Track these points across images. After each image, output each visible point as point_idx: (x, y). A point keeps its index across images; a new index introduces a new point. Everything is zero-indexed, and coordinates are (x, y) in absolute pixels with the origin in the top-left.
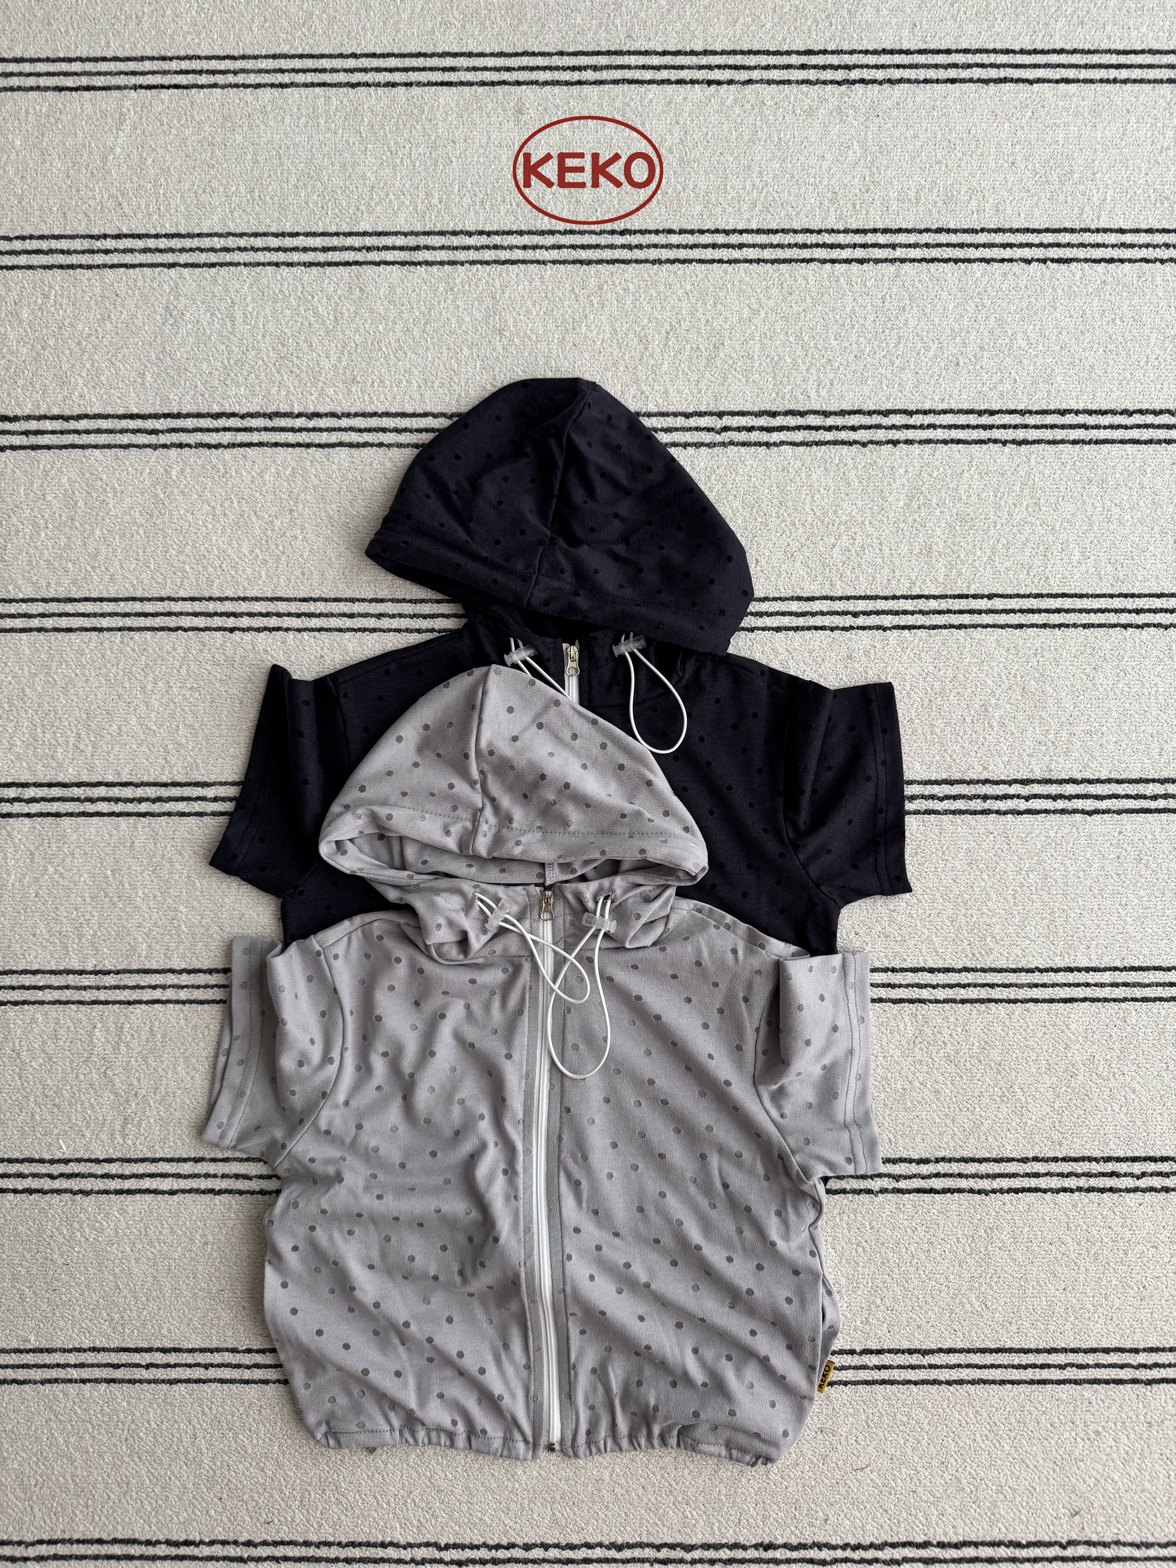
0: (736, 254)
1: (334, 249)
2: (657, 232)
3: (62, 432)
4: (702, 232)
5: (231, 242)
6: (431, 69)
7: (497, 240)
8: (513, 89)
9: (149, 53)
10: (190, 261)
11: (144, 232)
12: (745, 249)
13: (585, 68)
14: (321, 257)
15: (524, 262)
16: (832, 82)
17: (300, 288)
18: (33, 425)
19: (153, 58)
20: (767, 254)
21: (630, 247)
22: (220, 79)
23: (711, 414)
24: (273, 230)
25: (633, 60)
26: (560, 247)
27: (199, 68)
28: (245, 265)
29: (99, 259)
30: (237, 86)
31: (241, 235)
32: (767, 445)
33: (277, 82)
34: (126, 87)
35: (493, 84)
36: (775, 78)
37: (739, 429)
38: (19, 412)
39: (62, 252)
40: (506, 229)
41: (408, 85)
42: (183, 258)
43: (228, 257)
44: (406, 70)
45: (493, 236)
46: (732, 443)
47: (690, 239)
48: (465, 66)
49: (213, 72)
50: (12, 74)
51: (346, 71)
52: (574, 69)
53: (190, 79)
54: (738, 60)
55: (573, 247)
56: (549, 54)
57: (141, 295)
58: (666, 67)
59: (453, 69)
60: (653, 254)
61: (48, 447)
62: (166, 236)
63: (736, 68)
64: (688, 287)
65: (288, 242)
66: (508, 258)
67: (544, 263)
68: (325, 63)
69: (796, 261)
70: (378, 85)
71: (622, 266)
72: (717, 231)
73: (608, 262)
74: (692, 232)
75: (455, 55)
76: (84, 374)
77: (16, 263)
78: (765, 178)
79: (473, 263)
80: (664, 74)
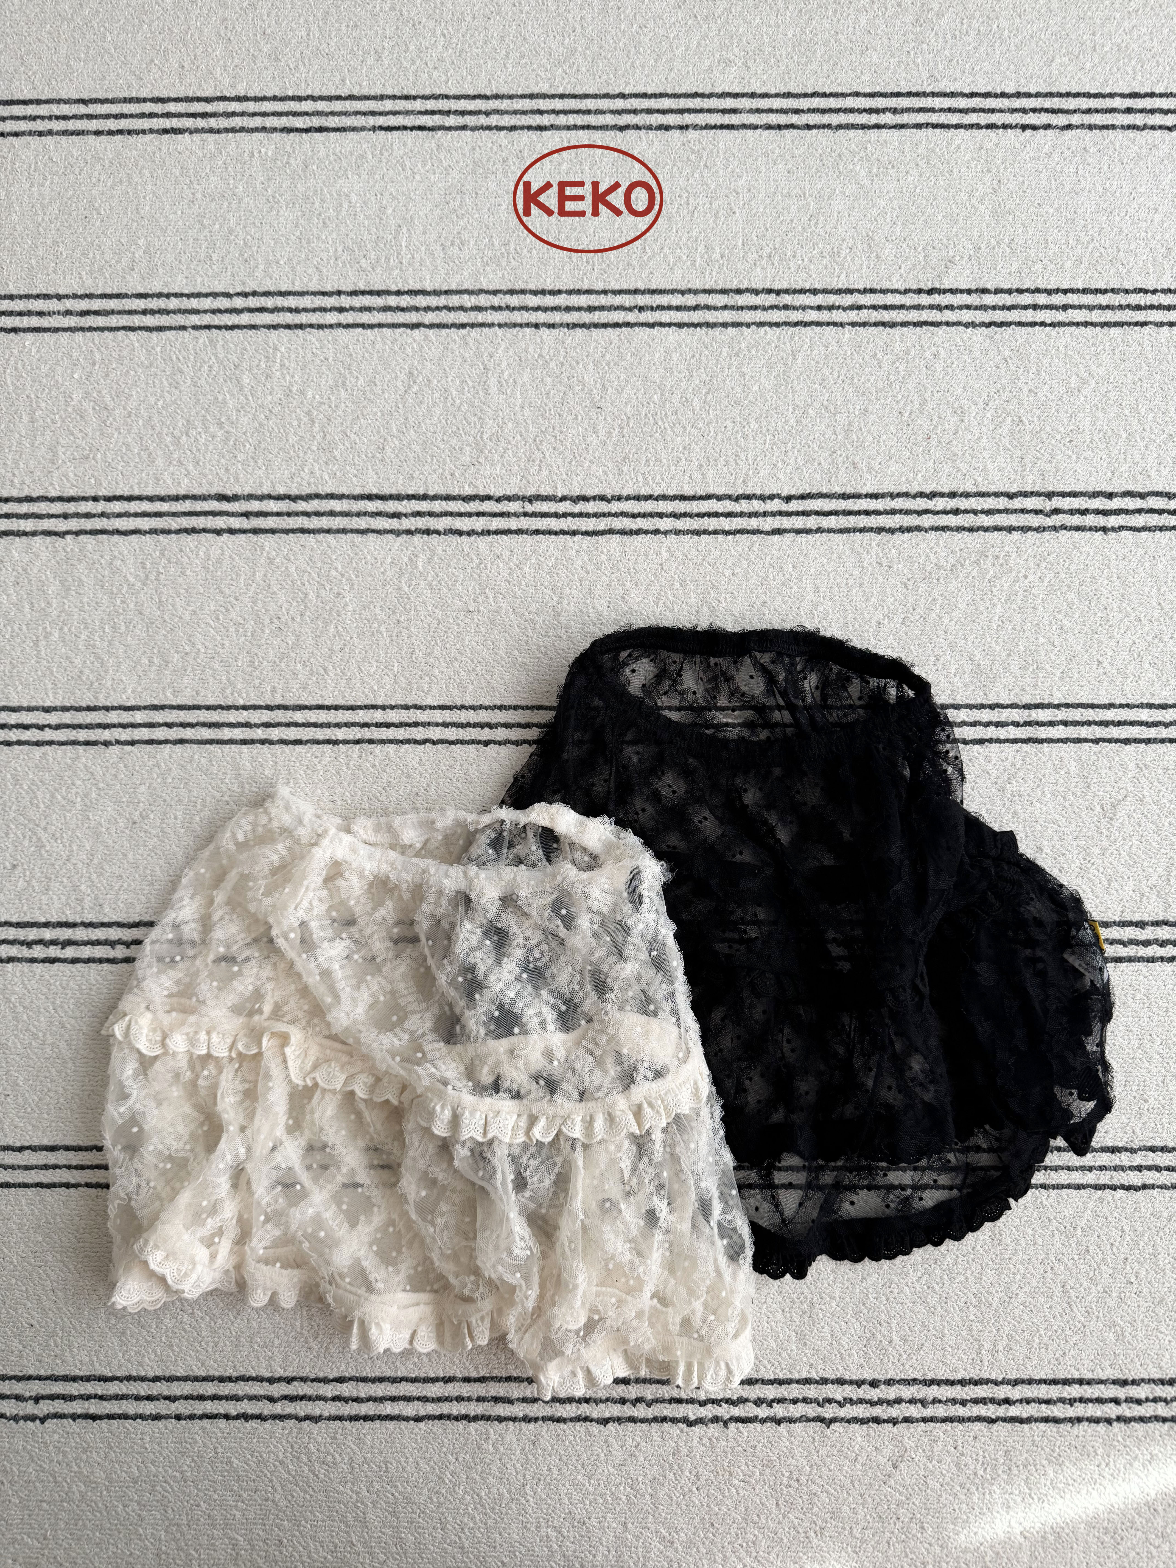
0: (1060, 316)
1: (602, 308)
2: (969, 292)
3: (289, 514)
4: (1020, 291)
5: (483, 300)
6: (709, 111)
7: (787, 299)
8: (802, 133)
9: (390, 92)
10: (436, 321)
11: (383, 288)
12: (1070, 311)
13: (884, 110)
14: (586, 317)
15: (818, 324)
16: (1161, 127)
17: (562, 353)
18: (255, 506)
19: (394, 97)
20: (1096, 316)
21: (939, 308)
22: (470, 120)
23: (1039, 494)
24: (532, 286)
25: (937, 103)
26: (859, 308)
27: (447, 109)
28: (500, 326)
29: (331, 318)
30: (489, 128)
31: (495, 292)
32: (1104, 529)
33: (534, 124)
34: (363, 129)
35: (779, 127)
36: (1097, 123)
37: (1072, 512)
38: (238, 490)
39: (290, 310)
40: (798, 287)
41: (683, 128)
42: (429, 318)
43: (480, 317)
44: (681, 111)
45: (782, 295)
46: (1064, 527)
47: (1008, 300)
48: (748, 108)
49: (463, 113)
50: (233, 114)
51: (613, 112)
52: (870, 111)
53: (437, 120)
54: (1055, 103)
55: (875, 307)
56: (843, 95)
57: (380, 358)
58: (974, 110)
59: (734, 111)
60: (967, 316)
61: (273, 531)
62: (410, 292)
63: (1053, 111)
64: (1007, 353)
65: (549, 301)
66: (800, 319)
67: (841, 325)
68: (590, 104)
69: (1129, 324)
70: (650, 128)
71: (932, 328)
72: (1037, 291)
73: (916, 324)
74: (1009, 292)
75: (736, 96)
76: (315, 448)
77: (236, 322)
78: (1091, 232)
79: (761, 324)
80: (972, 118)
